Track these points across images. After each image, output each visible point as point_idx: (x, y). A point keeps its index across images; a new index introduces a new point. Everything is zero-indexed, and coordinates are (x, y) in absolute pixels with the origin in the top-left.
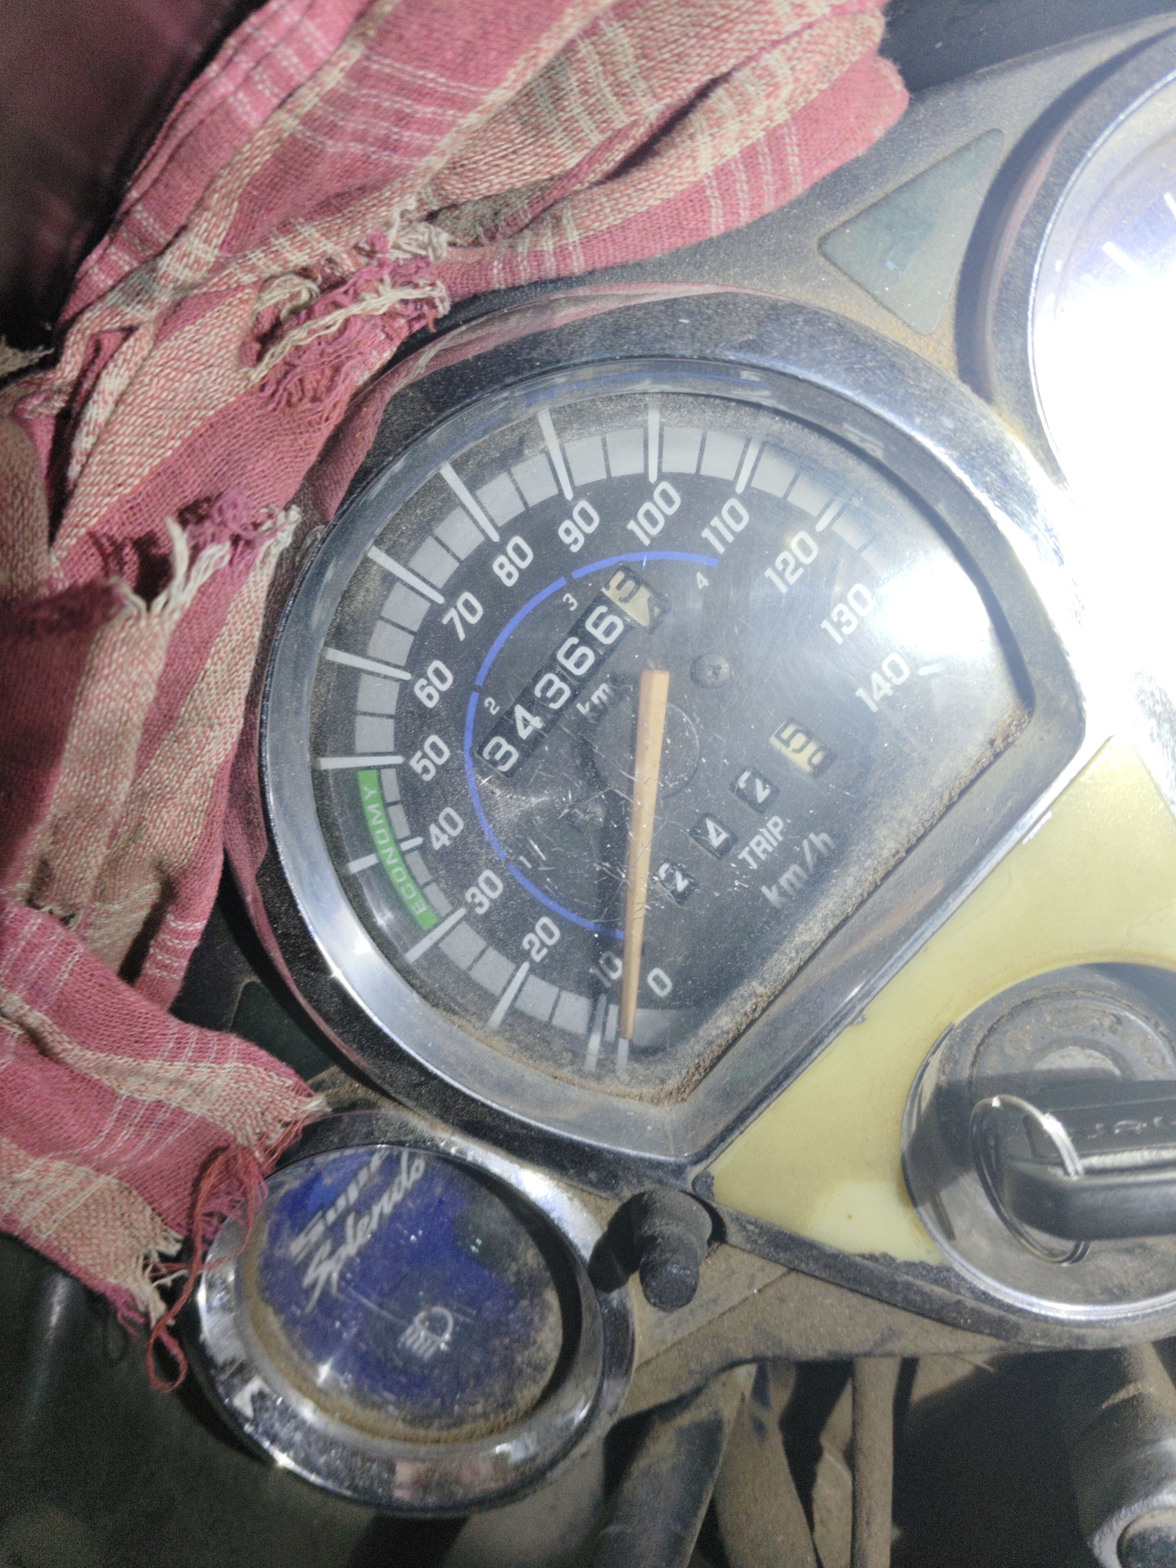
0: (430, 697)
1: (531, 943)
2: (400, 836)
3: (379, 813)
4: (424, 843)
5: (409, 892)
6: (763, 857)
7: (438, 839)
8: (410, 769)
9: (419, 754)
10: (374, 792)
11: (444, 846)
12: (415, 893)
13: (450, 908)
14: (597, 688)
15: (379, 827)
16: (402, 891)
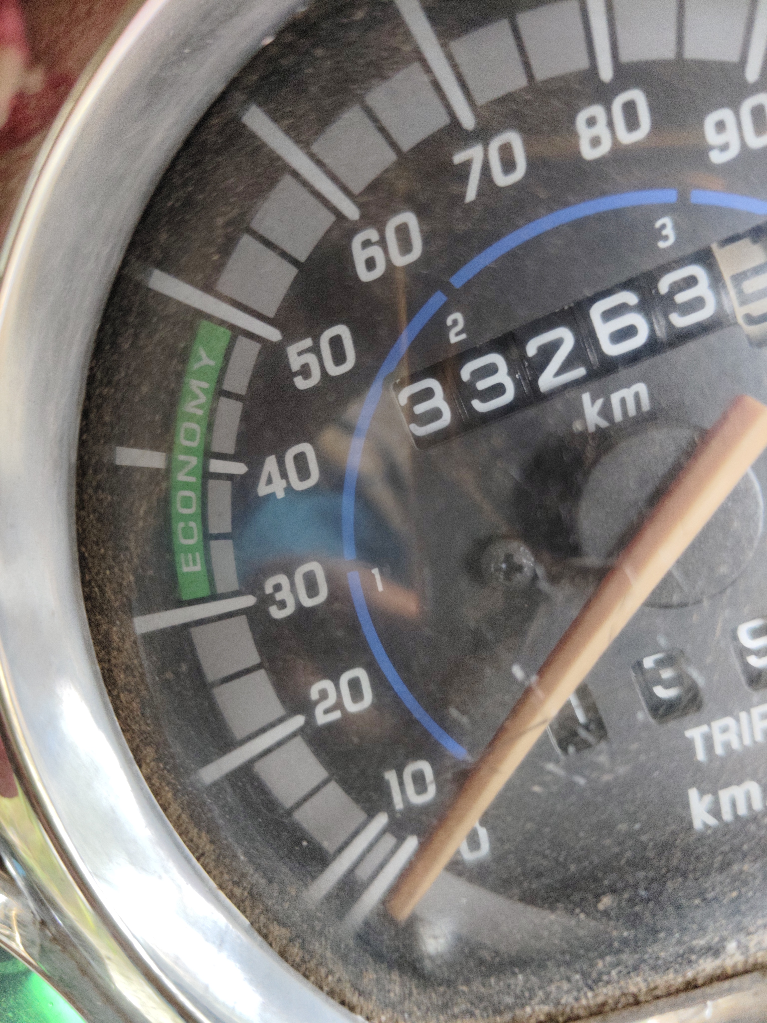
0: (370, 264)
1: (324, 695)
2: (217, 448)
3: (203, 399)
4: (247, 475)
5: (187, 534)
6: (719, 750)
7: (270, 481)
8: (285, 357)
9: (308, 342)
10: (212, 363)
11: (273, 495)
12: (195, 540)
13: (235, 586)
14: (628, 386)
15: (191, 418)
16: (179, 527)
